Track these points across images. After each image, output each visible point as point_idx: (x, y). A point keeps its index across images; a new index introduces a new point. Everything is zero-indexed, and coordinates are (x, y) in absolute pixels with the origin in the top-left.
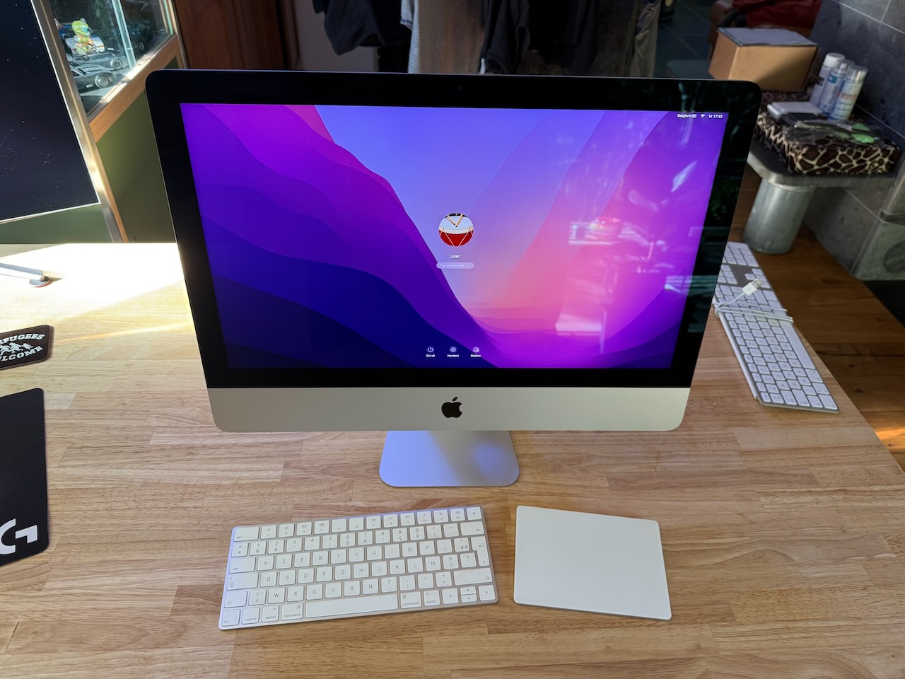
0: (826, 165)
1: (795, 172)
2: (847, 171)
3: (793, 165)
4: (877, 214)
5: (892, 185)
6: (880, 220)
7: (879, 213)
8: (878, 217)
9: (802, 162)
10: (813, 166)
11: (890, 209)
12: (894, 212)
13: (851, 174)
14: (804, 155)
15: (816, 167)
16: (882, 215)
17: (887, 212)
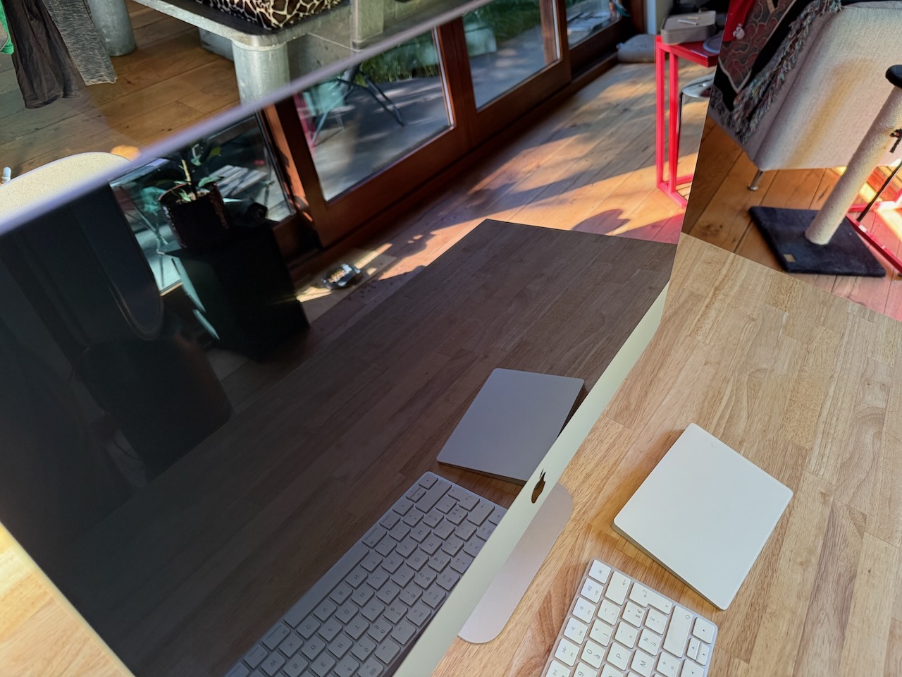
0: (295, 12)
1: (273, 28)
2: (312, 12)
3: (268, 23)
4: (349, 46)
5: (350, 13)
6: (355, 50)
7: (351, 45)
8: (352, 48)
9: (274, 15)
10: (285, 16)
11: (359, 37)
12: (363, 38)
13: (317, 13)
14: (273, 7)
15: (288, 17)
16: (354, 45)
17: (358, 41)
